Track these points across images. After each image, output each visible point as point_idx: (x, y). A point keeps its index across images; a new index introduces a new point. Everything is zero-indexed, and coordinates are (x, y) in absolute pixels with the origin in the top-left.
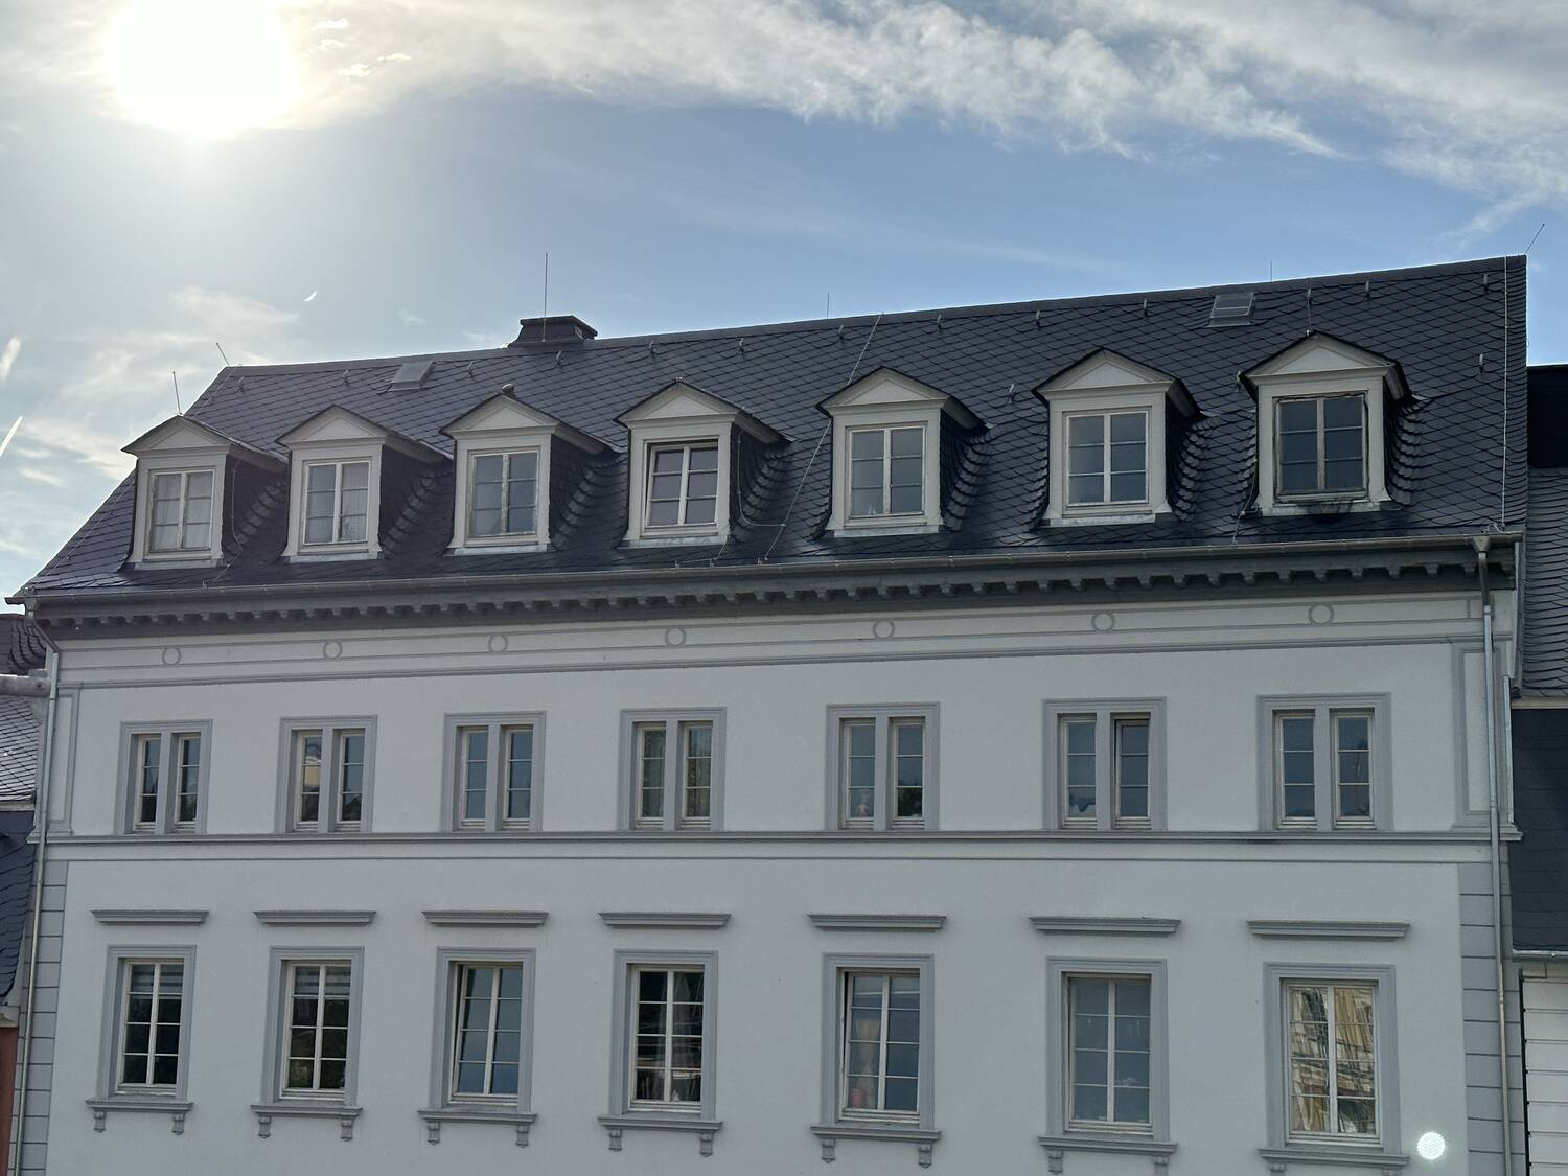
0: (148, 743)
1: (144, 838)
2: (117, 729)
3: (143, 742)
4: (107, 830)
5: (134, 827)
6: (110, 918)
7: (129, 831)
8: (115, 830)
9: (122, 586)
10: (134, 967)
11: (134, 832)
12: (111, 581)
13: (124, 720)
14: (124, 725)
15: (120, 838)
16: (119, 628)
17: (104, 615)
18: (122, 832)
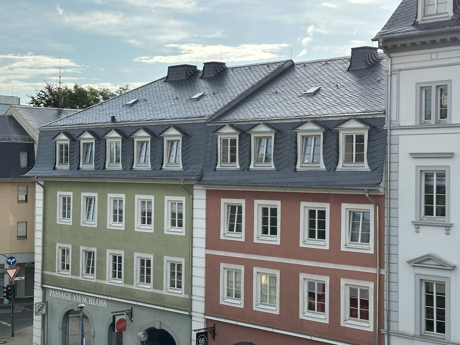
0: (426, 90)
1: (426, 126)
2: (414, 86)
3: (425, 90)
4: (412, 123)
5: (423, 122)
6: (416, 156)
7: (421, 124)
8: (416, 124)
9: (414, 30)
10: (425, 173)
11: (423, 124)
12: (410, 29)
13: (417, 82)
14: (417, 84)
15: (418, 126)
16: (414, 47)
17: (408, 42)
18: (418, 124)
